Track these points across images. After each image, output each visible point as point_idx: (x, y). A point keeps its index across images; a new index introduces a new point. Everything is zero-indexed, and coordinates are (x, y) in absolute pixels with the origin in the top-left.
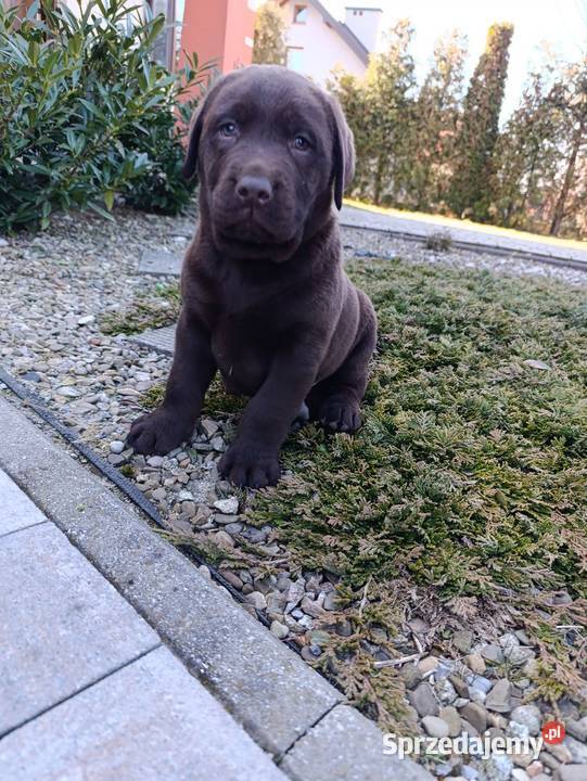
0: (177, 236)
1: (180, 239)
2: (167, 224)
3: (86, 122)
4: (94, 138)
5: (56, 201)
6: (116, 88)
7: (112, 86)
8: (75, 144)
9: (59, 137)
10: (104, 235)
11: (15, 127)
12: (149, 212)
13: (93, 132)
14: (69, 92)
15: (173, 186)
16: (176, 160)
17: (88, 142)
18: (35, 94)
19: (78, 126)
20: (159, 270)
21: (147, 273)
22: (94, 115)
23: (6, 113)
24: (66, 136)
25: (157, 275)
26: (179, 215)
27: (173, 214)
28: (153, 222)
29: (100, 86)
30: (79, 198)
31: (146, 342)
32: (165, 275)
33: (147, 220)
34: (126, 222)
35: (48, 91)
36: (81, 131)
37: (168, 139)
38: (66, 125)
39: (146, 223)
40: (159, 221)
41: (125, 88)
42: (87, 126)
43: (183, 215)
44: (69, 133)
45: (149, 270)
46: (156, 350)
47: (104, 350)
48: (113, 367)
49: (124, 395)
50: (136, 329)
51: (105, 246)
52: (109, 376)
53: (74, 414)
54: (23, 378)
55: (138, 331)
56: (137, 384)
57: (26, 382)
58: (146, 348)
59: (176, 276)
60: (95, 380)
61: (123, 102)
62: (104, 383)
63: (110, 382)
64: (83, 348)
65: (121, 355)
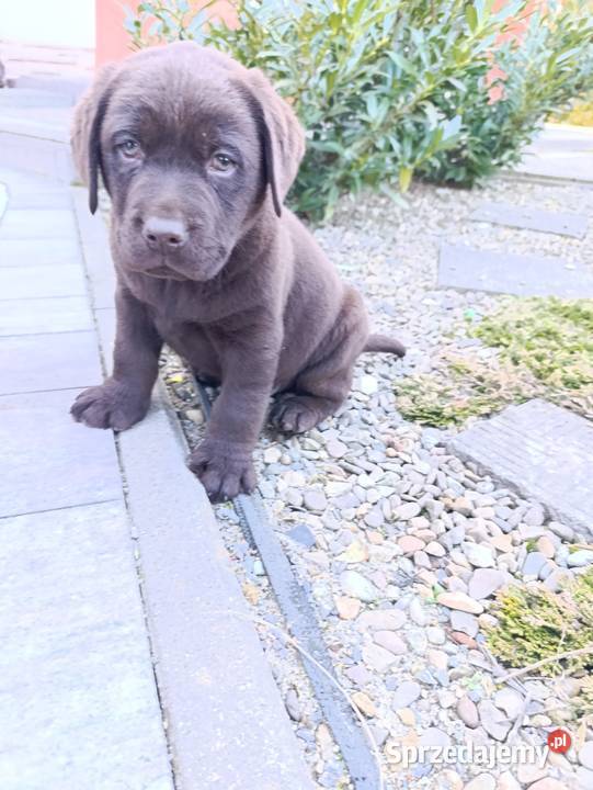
0: (479, 222)
1: (484, 226)
2: (463, 203)
3: (390, 83)
4: (398, 102)
5: (345, 184)
6: (436, 31)
7: (427, 30)
8: (376, 112)
9: (356, 103)
10: (391, 223)
11: (310, 97)
12: (439, 184)
13: (398, 95)
14: (378, 44)
15: (476, 153)
16: (484, 120)
17: (391, 108)
18: (337, 51)
19: (381, 88)
20: (464, 284)
21: (450, 288)
22: (403, 72)
23: (303, 80)
24: (365, 103)
25: (464, 292)
26: (475, 187)
27: (467, 185)
28: (446, 200)
29: (413, 31)
30: (371, 179)
32: (475, 291)
33: (438, 196)
34: (415, 200)
35: (353, 45)
36: (383, 95)
37: (476, 93)
38: (367, 88)
39: (437, 201)
40: (452, 197)
41: (445, 31)
42: (392, 87)
43: (480, 187)
44: (370, 98)
45: (453, 283)
46: (491, 474)
47: (405, 463)
48: (424, 511)
49: (451, 609)
50: (452, 418)
51: (394, 240)
52: (420, 538)
53: (368, 670)
54: (288, 533)
55: (456, 421)
56: (472, 576)
57: (292, 544)
58: (474, 466)
59: (489, 293)
60: (398, 550)
61: (442, 49)
62: (412, 558)
63: (422, 559)
64: (376, 455)
65: (435, 483)
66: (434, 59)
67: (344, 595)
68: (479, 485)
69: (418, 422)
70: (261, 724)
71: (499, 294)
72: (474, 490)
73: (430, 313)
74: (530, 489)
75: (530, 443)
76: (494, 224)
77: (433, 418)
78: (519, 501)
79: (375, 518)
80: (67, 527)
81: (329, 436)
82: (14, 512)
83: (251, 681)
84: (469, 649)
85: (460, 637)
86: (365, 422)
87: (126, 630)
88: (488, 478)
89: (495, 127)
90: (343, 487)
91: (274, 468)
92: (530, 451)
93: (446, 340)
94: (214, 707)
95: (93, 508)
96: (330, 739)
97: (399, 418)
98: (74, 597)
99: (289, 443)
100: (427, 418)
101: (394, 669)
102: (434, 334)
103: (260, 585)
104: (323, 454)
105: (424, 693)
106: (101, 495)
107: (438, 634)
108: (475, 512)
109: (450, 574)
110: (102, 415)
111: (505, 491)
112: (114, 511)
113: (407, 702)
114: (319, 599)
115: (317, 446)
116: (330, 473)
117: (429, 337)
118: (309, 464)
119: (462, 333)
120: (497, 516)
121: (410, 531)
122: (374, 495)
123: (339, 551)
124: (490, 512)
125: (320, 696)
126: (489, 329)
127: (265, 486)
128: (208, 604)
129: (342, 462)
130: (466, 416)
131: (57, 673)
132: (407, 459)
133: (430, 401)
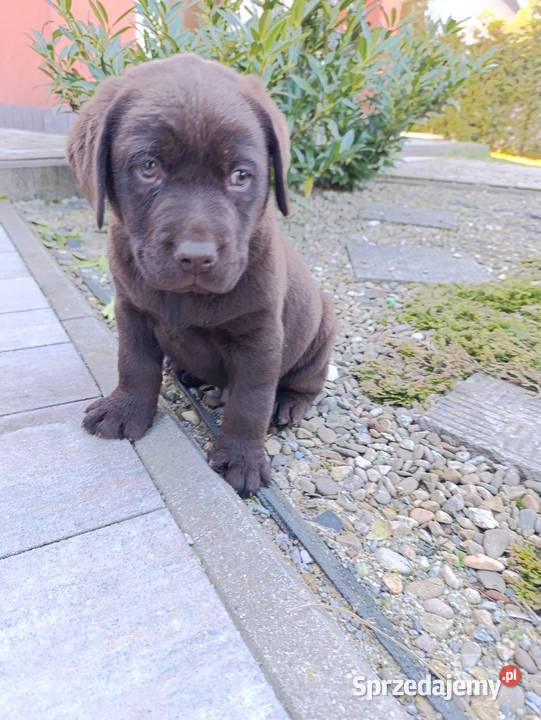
0: (371, 220)
1: (374, 223)
2: (349, 203)
6: (329, 57)
14: (284, 69)
15: (357, 160)
17: (296, 124)
20: (377, 276)
21: (367, 280)
25: (379, 282)
27: (350, 188)
28: (333, 201)
31: (448, 429)
32: (388, 282)
33: (326, 199)
35: (265, 69)
39: (327, 202)
40: (338, 199)
43: (360, 189)
45: (369, 276)
46: (465, 444)
47: (390, 441)
48: (421, 484)
49: (476, 570)
50: (417, 397)
51: (304, 239)
52: (428, 509)
53: (432, 637)
54: (315, 520)
55: (419, 400)
56: (484, 537)
57: (323, 530)
58: (449, 439)
59: (400, 283)
60: (413, 522)
61: (337, 72)
62: (428, 529)
63: (437, 529)
64: (364, 437)
65: (424, 458)
66: (330, 81)
67: (385, 571)
68: (459, 454)
69: (387, 403)
70: (380, 707)
71: (409, 283)
72: (453, 460)
73: (358, 304)
74: (502, 454)
75: (487, 413)
76: (382, 221)
77: (399, 399)
78: (496, 466)
79: (383, 495)
80: (123, 543)
81: (317, 423)
82: (65, 533)
83: (354, 668)
84: (505, 604)
85: (494, 594)
86: (343, 407)
87: (223, 638)
88: (463, 448)
89: (370, 137)
90: (345, 470)
91: (280, 460)
92: (489, 419)
93: (381, 327)
94: (332, 700)
95: (141, 520)
96: (431, 709)
97: (368, 401)
98: (159, 613)
99: (283, 434)
100: (394, 399)
101: (452, 633)
102: (370, 322)
103: (313, 573)
104: (317, 442)
105: (485, 650)
106: (144, 505)
107: (474, 594)
108: (463, 480)
109: (464, 539)
110: (116, 427)
111: (481, 458)
112: (162, 520)
113: (474, 662)
114: (365, 578)
115: (310, 434)
116: (328, 458)
117: (365, 325)
118: (308, 452)
119: (391, 319)
120: (481, 481)
121: (417, 503)
122: (374, 474)
123: (366, 531)
124: (476, 478)
125: (407, 670)
126: (415, 315)
127: (278, 478)
128: (286, 600)
129: (335, 446)
130: (427, 395)
131: (175, 693)
132: (391, 438)
133: (394, 384)
